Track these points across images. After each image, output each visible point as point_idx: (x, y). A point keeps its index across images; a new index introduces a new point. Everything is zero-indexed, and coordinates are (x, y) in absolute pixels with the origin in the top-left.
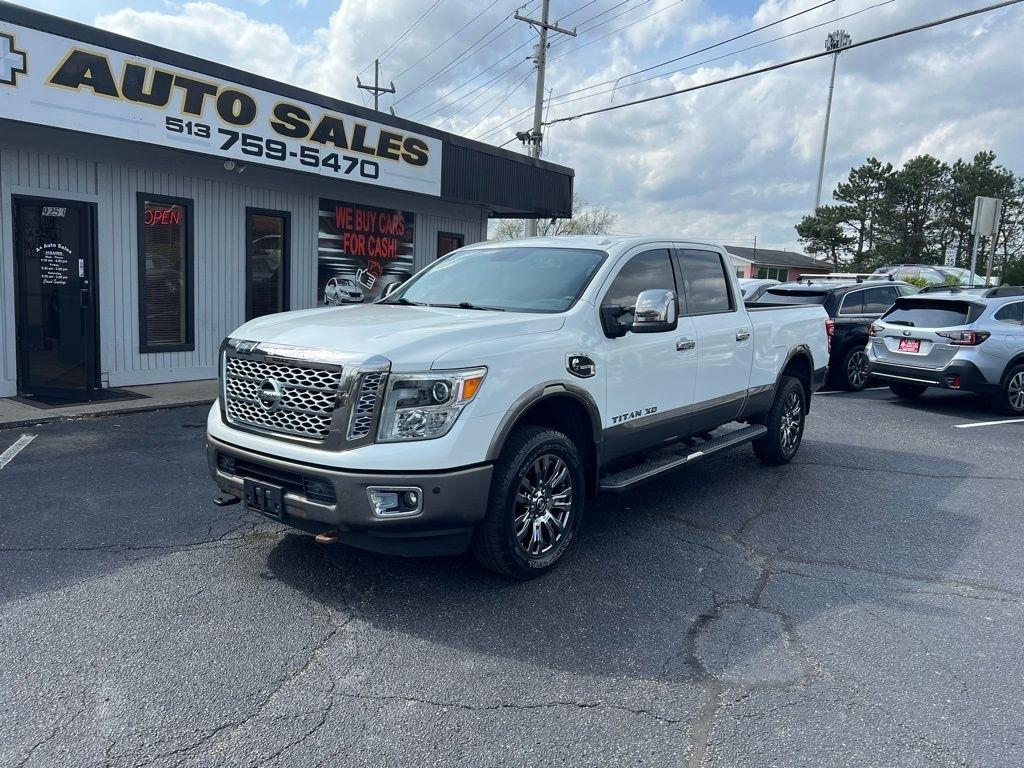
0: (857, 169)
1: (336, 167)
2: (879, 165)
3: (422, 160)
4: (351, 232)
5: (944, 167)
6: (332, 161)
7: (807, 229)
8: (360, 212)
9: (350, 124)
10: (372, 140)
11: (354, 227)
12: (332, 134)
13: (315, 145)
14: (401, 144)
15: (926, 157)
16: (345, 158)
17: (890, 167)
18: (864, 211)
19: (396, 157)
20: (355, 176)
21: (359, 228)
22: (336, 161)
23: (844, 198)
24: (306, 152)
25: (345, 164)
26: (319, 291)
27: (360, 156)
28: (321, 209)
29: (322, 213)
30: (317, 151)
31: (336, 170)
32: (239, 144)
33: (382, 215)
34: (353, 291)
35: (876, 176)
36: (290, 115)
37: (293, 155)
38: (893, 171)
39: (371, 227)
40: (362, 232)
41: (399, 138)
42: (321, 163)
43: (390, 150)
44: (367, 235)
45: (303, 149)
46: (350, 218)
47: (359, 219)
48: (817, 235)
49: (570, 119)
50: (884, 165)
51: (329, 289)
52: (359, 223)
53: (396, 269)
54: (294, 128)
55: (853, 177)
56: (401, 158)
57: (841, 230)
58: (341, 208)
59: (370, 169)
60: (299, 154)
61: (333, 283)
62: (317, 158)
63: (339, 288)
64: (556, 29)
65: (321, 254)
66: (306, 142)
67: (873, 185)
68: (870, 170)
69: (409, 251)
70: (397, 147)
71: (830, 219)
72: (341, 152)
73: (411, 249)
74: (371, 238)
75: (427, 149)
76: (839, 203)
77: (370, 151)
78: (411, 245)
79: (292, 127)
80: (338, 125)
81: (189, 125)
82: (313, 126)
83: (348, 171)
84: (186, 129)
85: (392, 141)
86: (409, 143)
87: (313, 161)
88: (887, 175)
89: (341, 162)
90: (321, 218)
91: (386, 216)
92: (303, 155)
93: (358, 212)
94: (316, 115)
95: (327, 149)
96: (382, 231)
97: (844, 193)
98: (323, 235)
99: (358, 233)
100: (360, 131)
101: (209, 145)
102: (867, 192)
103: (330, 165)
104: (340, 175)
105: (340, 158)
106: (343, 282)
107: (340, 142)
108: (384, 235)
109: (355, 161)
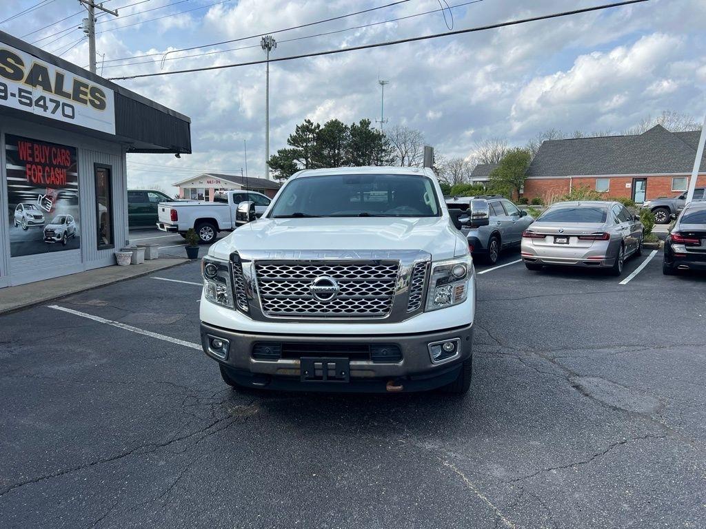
0: (300, 126)
1: (45, 108)
2: (312, 124)
3: (102, 106)
4: (31, 163)
5: (346, 127)
6: (41, 103)
7: (274, 164)
8: (37, 147)
9: (52, 71)
10: (68, 87)
11: (34, 159)
12: (40, 79)
13: (28, 88)
14: (88, 91)
15: (336, 120)
16: (51, 100)
17: (319, 126)
18: (307, 152)
19: (84, 102)
20: (58, 116)
21: (37, 160)
22: (45, 102)
23: (294, 144)
24: (23, 94)
25: (51, 106)
26: (9, 216)
27: (62, 100)
28: (7, 143)
29: (8, 147)
30: (30, 93)
31: (45, 111)
33: (54, 149)
34: (37, 214)
35: (312, 131)
36: (9, 60)
37: (13, 95)
38: (320, 128)
39: (46, 159)
40: (40, 163)
41: (86, 86)
42: (34, 103)
43: (81, 96)
44: (44, 166)
45: (20, 90)
46: (30, 152)
47: (36, 153)
48: (282, 167)
49: (124, 78)
50: (315, 124)
51: (17, 213)
52: (37, 155)
53: (66, 194)
54: (12, 72)
55: (298, 131)
56: (88, 103)
57: (296, 164)
58: (22, 143)
59: (68, 111)
60: (17, 95)
61: (20, 208)
62: (30, 99)
63: (25, 211)
64: (101, 8)
65: (9, 182)
66: (22, 84)
67: (310, 136)
68: (307, 127)
69: (75, 179)
70: (86, 94)
71: (288, 158)
72: (48, 95)
73: (76, 177)
74: (47, 168)
75: (105, 97)
76: (292, 147)
77: (67, 95)
78: (76, 174)
79: (10, 71)
80: (44, 71)
82: (26, 71)
83: (53, 112)
85: (82, 88)
86: (94, 90)
87: (28, 102)
88: (317, 130)
89: (49, 104)
90: (7, 151)
91: (57, 150)
92: (20, 96)
93: (36, 146)
94: (28, 62)
95: (38, 92)
96: (55, 163)
97: (294, 141)
98: (11, 167)
99: (37, 164)
100: (60, 78)
102: (307, 140)
103: (40, 106)
104: (48, 114)
105: (47, 100)
106: (28, 207)
107: (47, 87)
108: (56, 166)
109: (57, 103)
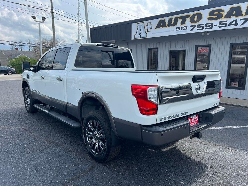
6: (234, 23)
16: (241, 20)
20: (246, 25)
24: (221, 23)
30: (226, 21)
31: (236, 25)
32: (196, 28)
36: (215, 13)
37: (216, 25)
42: (228, 25)
72: (239, 18)
79: (216, 17)
81: (182, 28)
82: (225, 13)
83: (242, 24)
84: (181, 29)
87: (224, 25)
89: (239, 22)
101: (187, 31)
109: (247, 19)
